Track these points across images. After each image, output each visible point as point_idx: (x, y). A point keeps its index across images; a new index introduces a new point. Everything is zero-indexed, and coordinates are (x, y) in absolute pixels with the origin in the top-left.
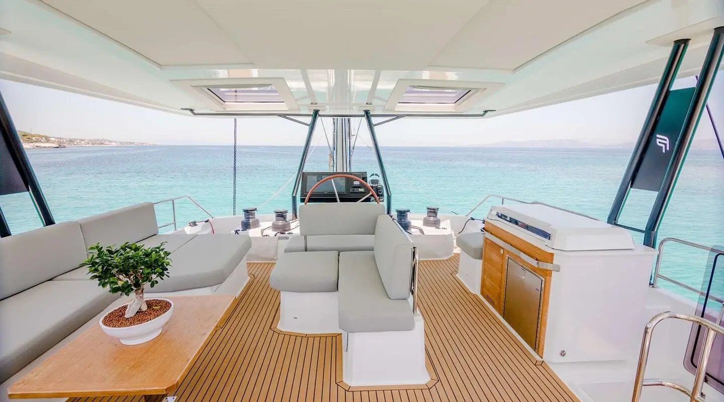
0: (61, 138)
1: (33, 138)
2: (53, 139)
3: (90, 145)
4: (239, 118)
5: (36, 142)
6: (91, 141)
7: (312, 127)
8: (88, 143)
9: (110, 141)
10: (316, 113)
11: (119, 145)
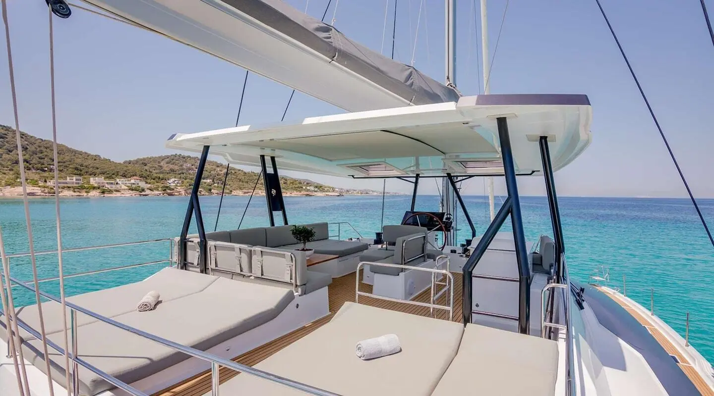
0: (342, 189)
1: (326, 189)
2: (337, 190)
3: (359, 195)
4: (387, 179)
5: (327, 191)
6: (360, 191)
7: (416, 183)
8: (358, 193)
9: (373, 191)
10: (418, 176)
11: (379, 195)
